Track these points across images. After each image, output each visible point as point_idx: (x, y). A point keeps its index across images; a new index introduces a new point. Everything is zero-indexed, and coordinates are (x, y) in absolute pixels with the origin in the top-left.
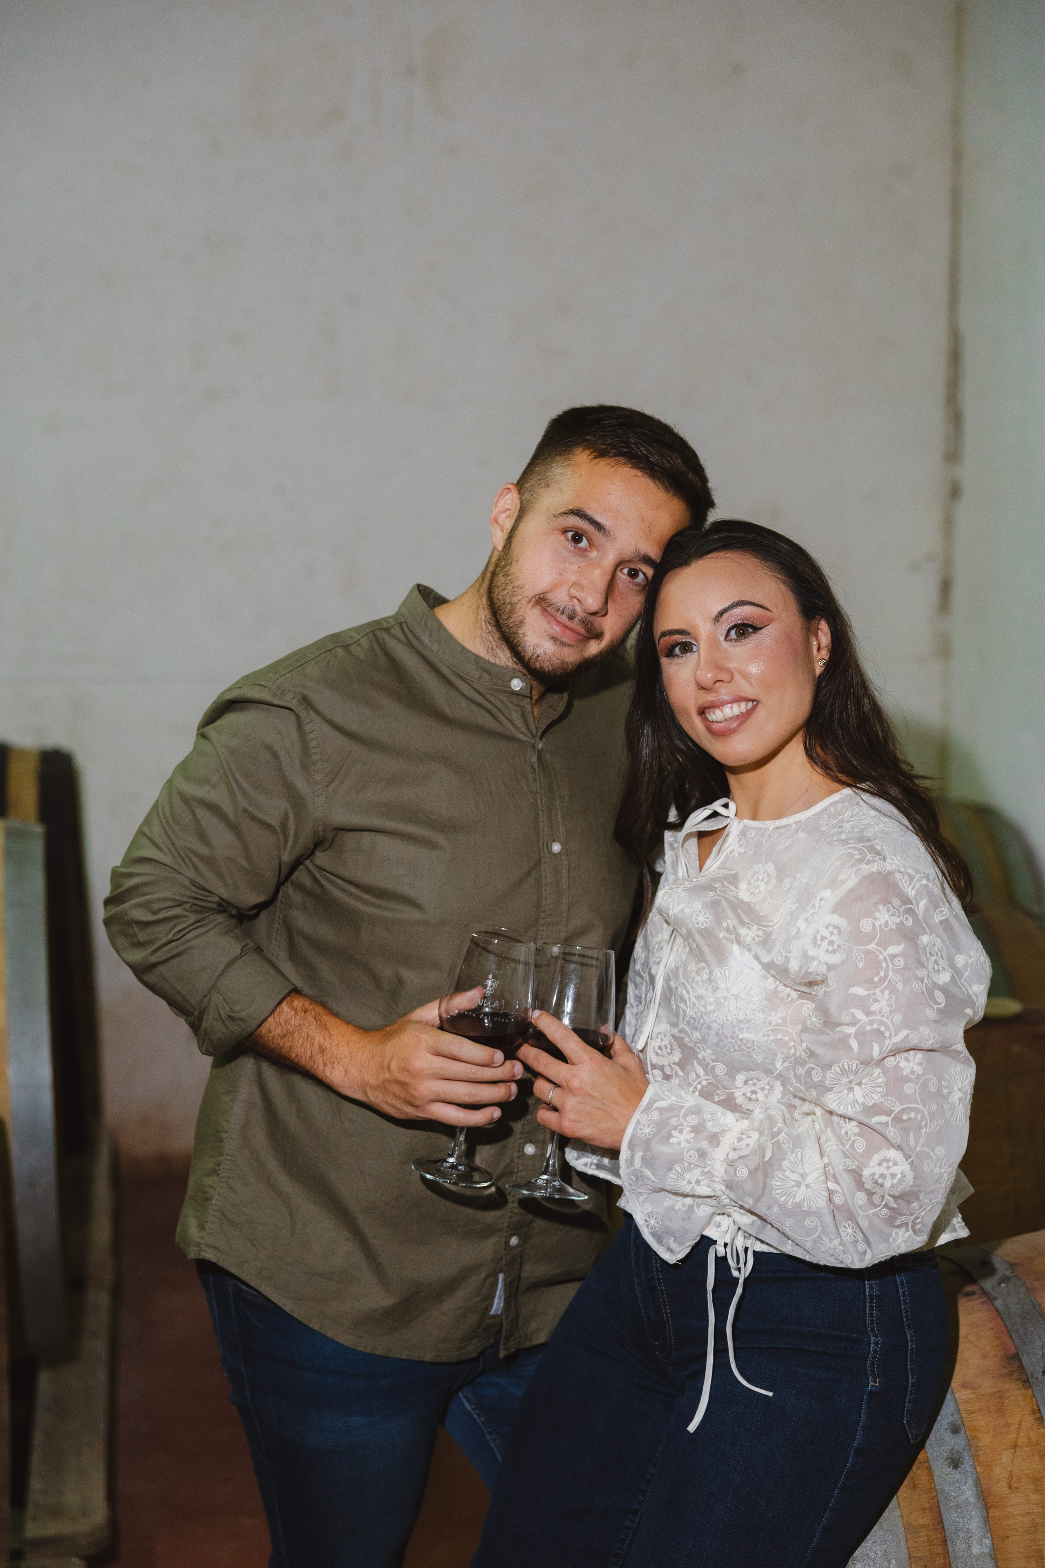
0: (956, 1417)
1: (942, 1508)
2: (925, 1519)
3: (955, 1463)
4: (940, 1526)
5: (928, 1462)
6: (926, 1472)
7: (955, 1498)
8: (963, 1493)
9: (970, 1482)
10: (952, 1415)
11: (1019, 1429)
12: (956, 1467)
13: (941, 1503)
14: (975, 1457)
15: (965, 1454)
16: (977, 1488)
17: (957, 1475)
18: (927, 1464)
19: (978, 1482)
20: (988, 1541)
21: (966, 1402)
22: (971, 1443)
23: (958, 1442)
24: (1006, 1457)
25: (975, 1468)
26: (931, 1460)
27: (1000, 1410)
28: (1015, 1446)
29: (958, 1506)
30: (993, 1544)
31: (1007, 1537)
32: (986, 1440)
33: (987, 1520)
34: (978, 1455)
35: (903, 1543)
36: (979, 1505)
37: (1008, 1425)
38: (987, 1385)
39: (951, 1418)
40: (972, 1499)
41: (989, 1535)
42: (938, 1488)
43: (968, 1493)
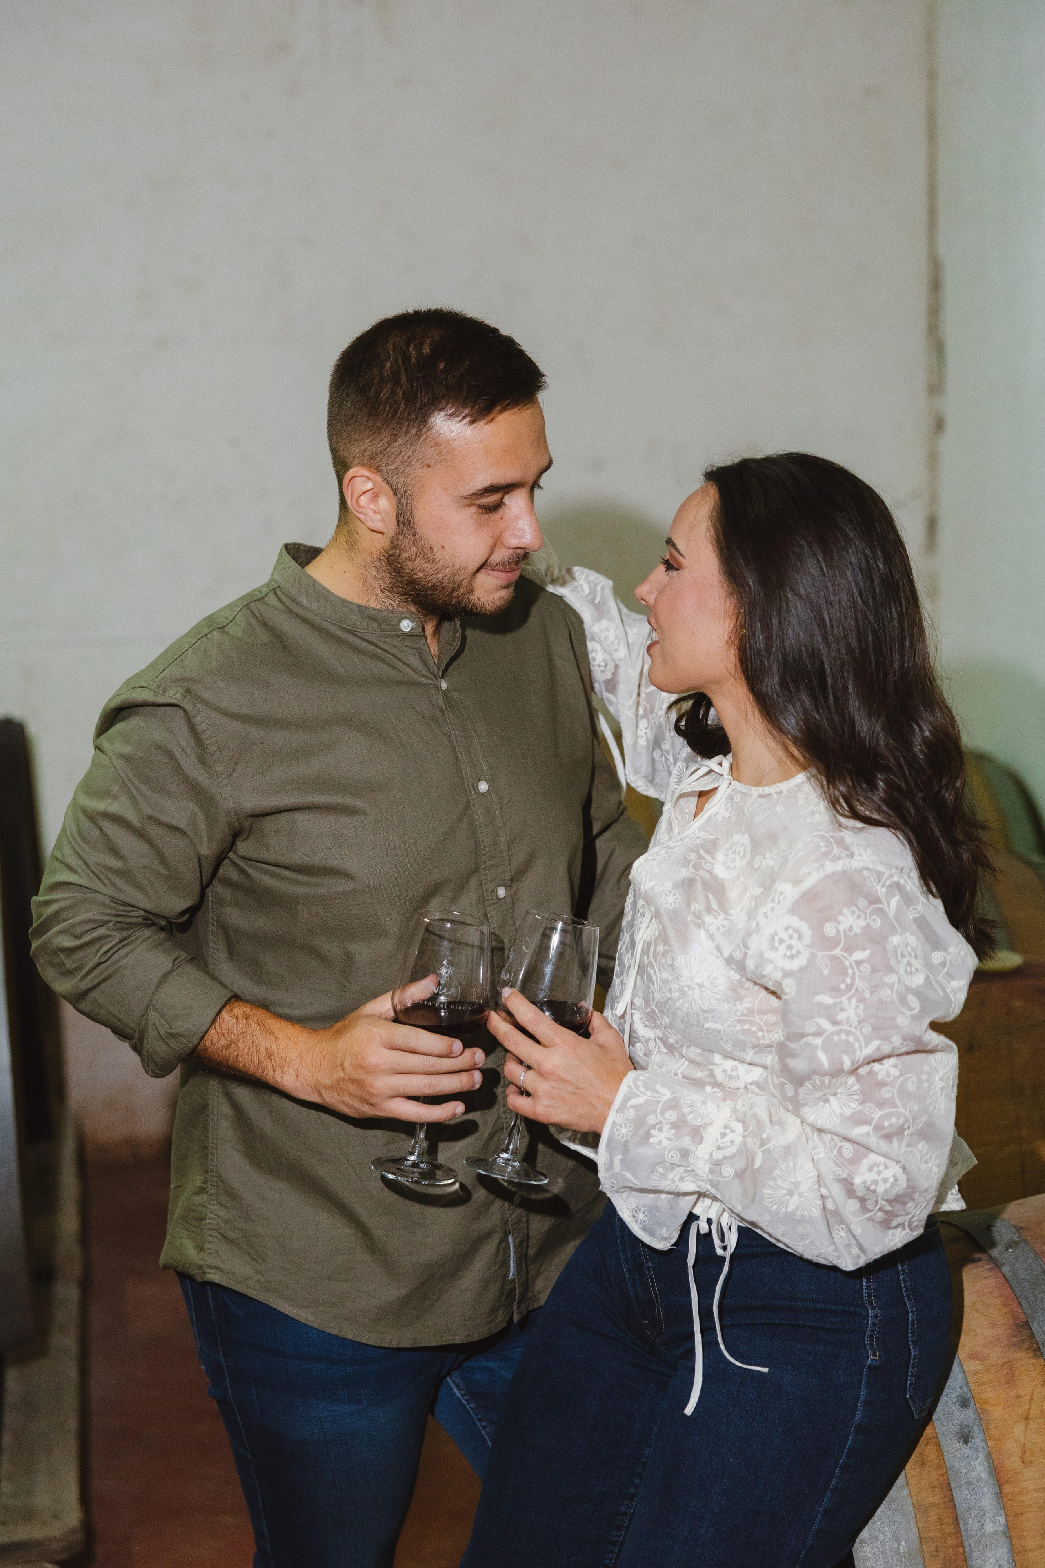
0: (965, 1390)
1: (953, 1485)
2: (935, 1498)
3: (966, 1439)
4: (952, 1504)
5: (937, 1438)
6: (935, 1448)
7: (966, 1474)
8: (974, 1469)
9: (982, 1457)
10: (961, 1388)
11: (1031, 1400)
12: (966, 1442)
13: (951, 1480)
14: (985, 1431)
15: (975, 1428)
16: (989, 1463)
17: (967, 1450)
18: (936, 1440)
19: (989, 1457)
20: (1002, 1519)
21: (975, 1374)
22: (980, 1416)
23: (968, 1416)
24: (1018, 1430)
25: (986, 1443)
26: (940, 1438)
27: (1011, 1381)
28: (1027, 1419)
29: (969, 1483)
30: (1007, 1521)
31: (1022, 1514)
32: (996, 1413)
33: (1000, 1496)
34: (989, 1429)
35: (913, 1524)
36: (991, 1481)
37: (1019, 1397)
38: (996, 1356)
39: (960, 1391)
40: (984, 1476)
41: (1002, 1512)
42: (948, 1464)
43: (980, 1469)
